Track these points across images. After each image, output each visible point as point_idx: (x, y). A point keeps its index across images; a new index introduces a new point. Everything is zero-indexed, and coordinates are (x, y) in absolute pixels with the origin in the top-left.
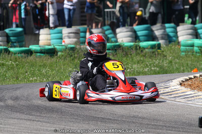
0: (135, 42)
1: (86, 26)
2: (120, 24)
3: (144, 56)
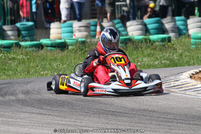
0: (145, 35)
1: (96, 20)
3: (155, 49)
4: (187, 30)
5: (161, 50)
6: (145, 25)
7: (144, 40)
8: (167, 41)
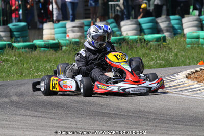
0: (140, 35)
2: (125, 16)
3: (150, 49)
5: (156, 50)
6: (139, 25)
7: (138, 40)
8: (162, 41)
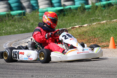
3: (15, 21)
4: (38, 6)
5: (19, 21)
6: (9, 4)
7: (7, 15)
8: (23, 15)
